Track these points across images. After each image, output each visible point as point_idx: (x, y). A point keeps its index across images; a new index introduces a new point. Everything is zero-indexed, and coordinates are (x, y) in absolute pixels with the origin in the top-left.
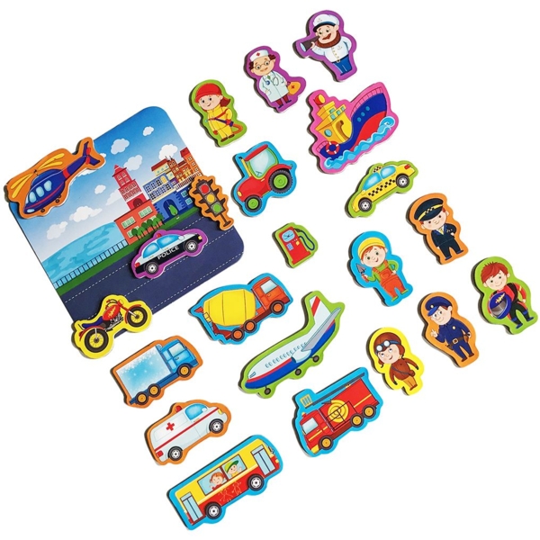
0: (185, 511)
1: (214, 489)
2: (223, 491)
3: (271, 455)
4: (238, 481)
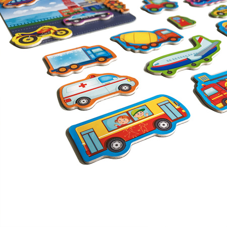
0: (84, 144)
2: (129, 129)
3: (177, 107)
4: (145, 122)
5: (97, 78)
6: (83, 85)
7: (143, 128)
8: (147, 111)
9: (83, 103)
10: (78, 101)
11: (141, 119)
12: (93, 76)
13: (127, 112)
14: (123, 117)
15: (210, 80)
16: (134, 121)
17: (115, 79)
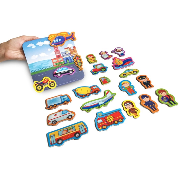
0: (50, 140)
1: (63, 135)
2: (65, 136)
3: (85, 128)
4: (72, 134)
5: (61, 112)
6: (56, 115)
7: (70, 136)
8: (74, 129)
9: (54, 123)
10: (52, 122)
11: (71, 132)
12: (60, 111)
13: (67, 129)
14: (65, 131)
15: (102, 116)
16: (68, 133)
17: (68, 113)
